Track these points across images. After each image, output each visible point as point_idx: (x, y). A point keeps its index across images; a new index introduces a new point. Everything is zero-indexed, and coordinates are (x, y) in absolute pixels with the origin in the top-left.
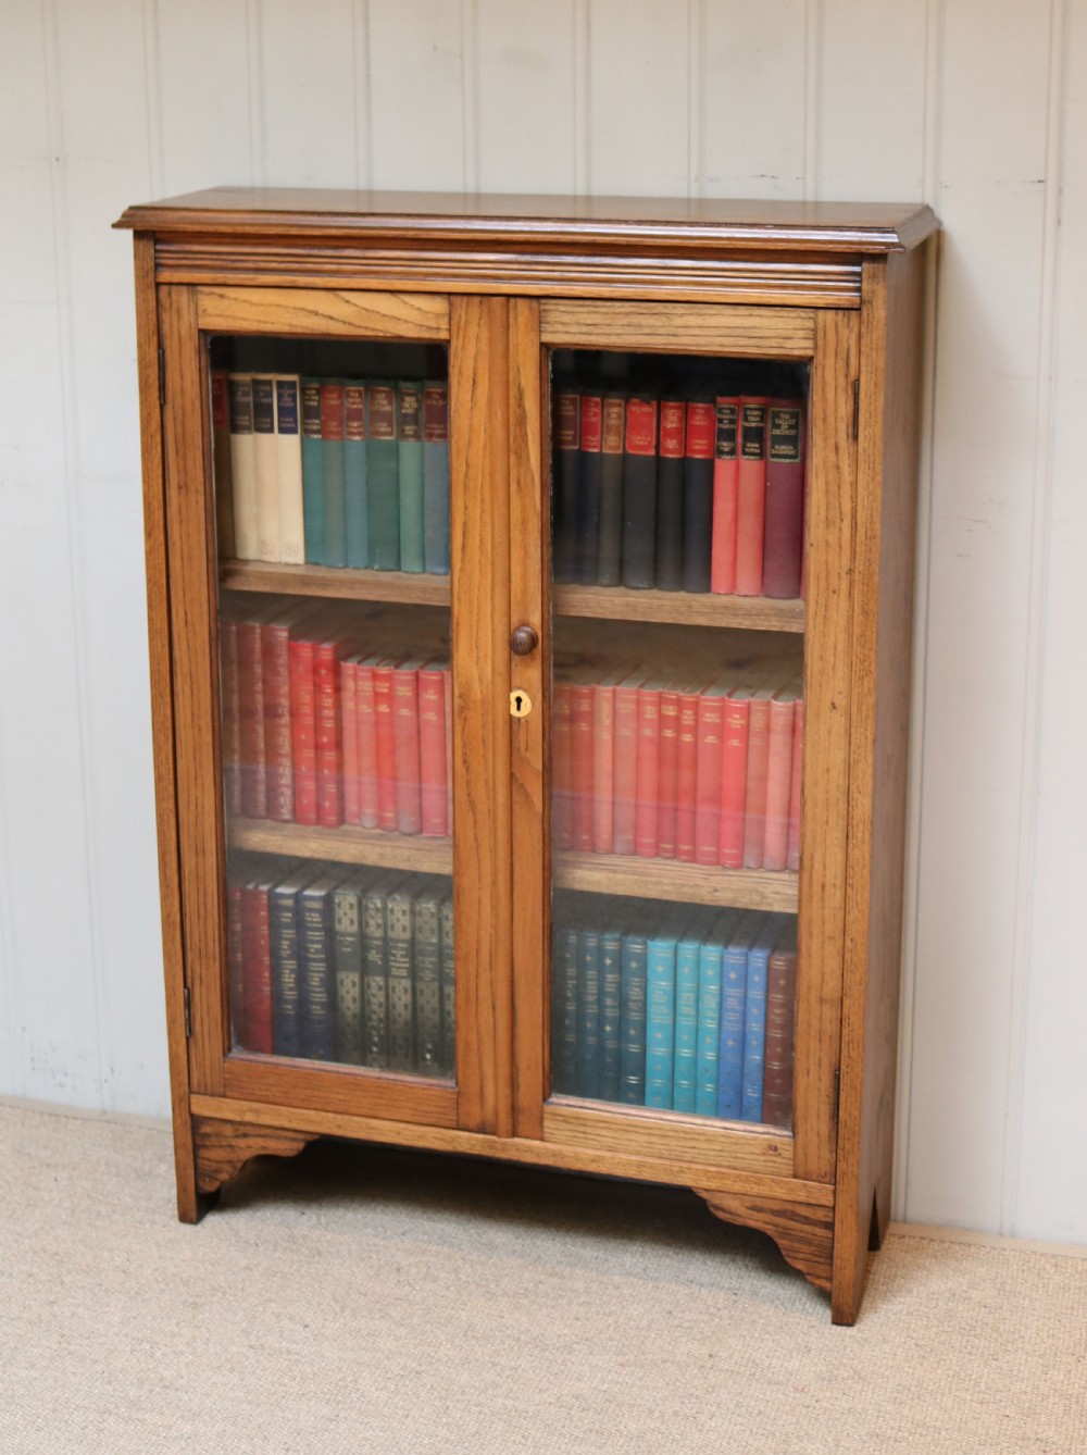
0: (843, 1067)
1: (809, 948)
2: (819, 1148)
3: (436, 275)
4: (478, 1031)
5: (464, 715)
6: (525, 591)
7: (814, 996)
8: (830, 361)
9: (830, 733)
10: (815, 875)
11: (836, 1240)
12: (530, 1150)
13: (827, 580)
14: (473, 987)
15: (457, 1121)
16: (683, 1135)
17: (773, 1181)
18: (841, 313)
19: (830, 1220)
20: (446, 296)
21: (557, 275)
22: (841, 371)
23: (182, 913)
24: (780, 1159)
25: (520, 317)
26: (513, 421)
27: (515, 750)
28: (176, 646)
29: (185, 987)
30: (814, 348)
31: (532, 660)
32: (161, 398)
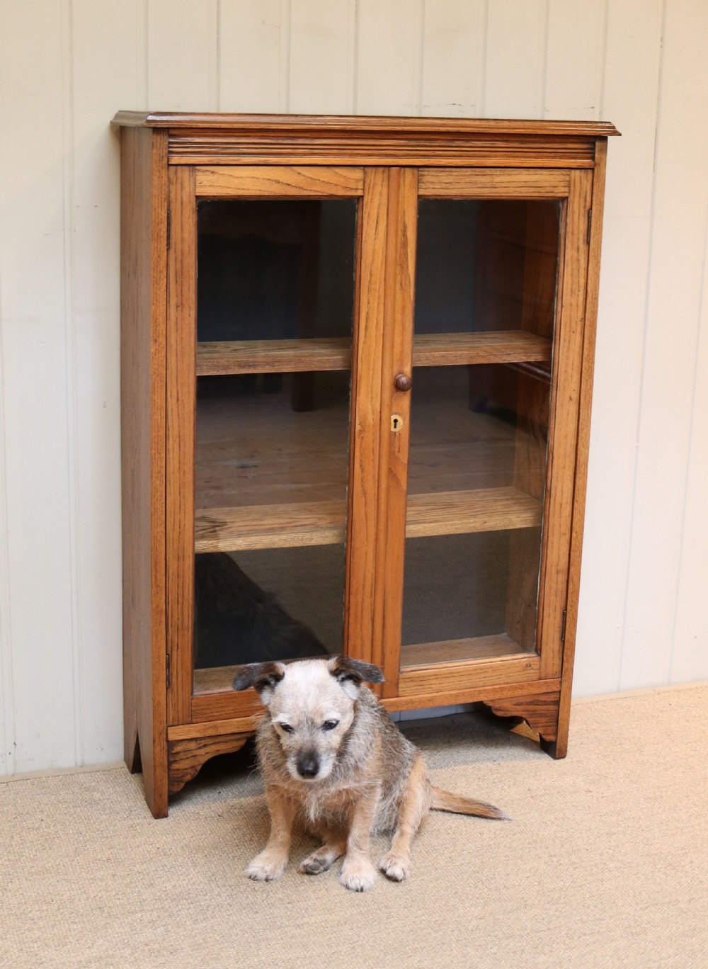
0: (569, 608)
1: (552, 542)
2: (553, 658)
3: (357, 154)
4: (362, 638)
5: (362, 435)
6: (402, 352)
7: (554, 571)
8: (577, 199)
9: (568, 415)
10: (557, 498)
11: (561, 709)
12: (392, 704)
13: (570, 326)
14: (360, 610)
16: (480, 671)
17: (530, 685)
18: (583, 171)
19: (557, 699)
20: (363, 168)
21: (430, 153)
22: (582, 205)
23: (167, 603)
24: (532, 671)
25: (406, 180)
26: (399, 245)
27: (391, 453)
28: (170, 417)
29: (167, 654)
30: (569, 192)
31: (405, 394)
32: (168, 244)
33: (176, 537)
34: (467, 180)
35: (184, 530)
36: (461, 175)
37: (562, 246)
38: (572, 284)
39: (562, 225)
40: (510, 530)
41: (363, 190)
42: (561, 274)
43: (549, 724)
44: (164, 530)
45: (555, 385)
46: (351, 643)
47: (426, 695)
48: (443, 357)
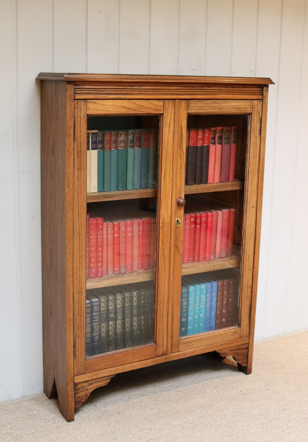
0: (252, 304)
1: (245, 274)
2: (246, 328)
3: (161, 94)
4: (162, 325)
5: (163, 228)
6: (180, 188)
7: (246, 287)
8: (255, 114)
9: (252, 214)
11: (249, 351)
12: (177, 356)
13: (253, 173)
14: (162, 312)
15: (156, 355)
16: (215, 336)
17: (236, 341)
18: (258, 101)
19: (247, 347)
20: (163, 100)
21: (193, 93)
22: (258, 116)
23: (74, 315)
24: (237, 335)
25: (182, 106)
26: (179, 137)
27: (176, 236)
28: (75, 224)
29: (74, 341)
30: (252, 111)
31: (181, 208)
32: (74, 139)
33: (78, 282)
34: (209, 106)
35: (82, 279)
36: (206, 103)
37: (249, 136)
38: (254, 153)
39: (249, 126)
40: (225, 269)
41: (163, 110)
42: (249, 149)
43: (244, 359)
44: (72, 280)
45: (246, 200)
46: (158, 328)
47: (191, 350)
48: (196, 189)
